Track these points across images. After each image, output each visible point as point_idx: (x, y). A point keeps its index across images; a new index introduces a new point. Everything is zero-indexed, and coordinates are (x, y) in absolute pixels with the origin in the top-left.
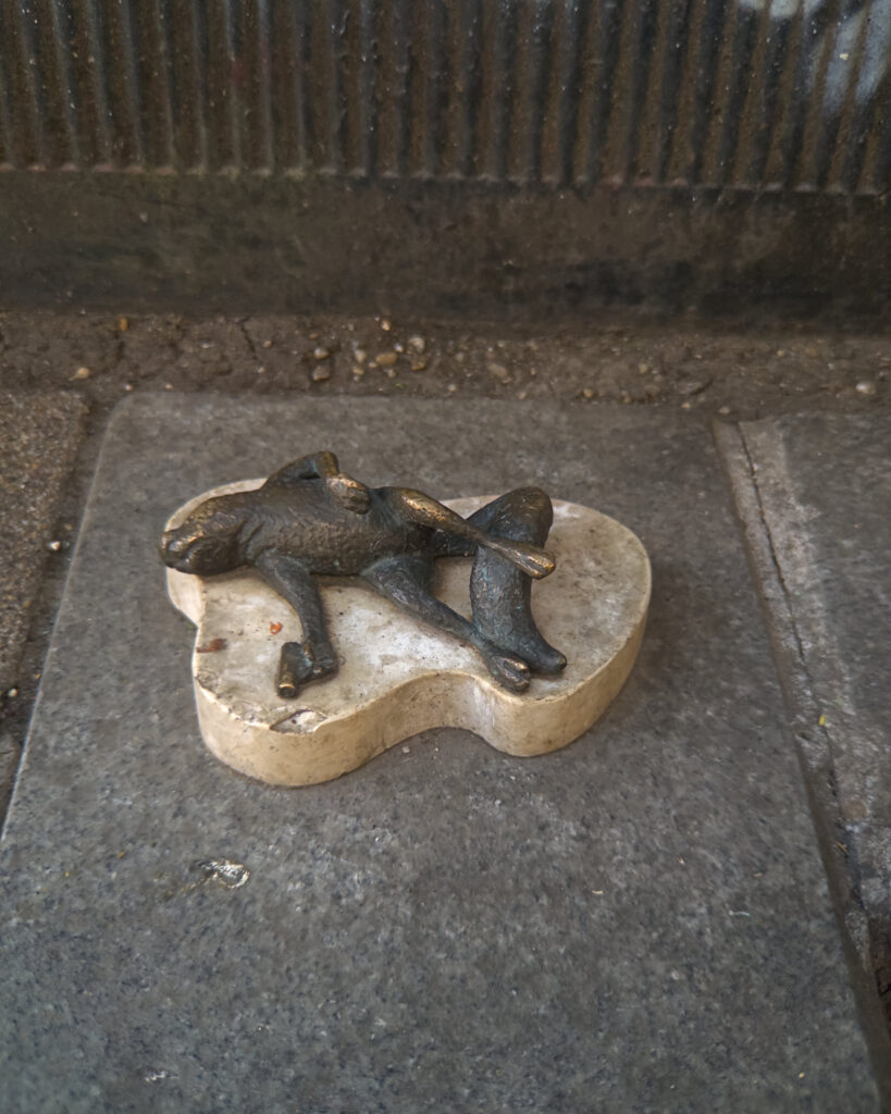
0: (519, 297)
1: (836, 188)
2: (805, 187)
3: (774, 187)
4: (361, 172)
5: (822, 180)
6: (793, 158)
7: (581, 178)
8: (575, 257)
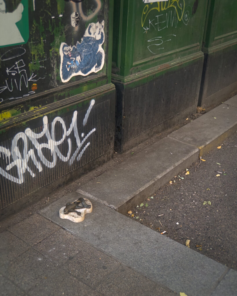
0: (54, 190)
1: (72, 171)
2: (70, 172)
3: (68, 173)
4: (43, 186)
5: (71, 171)
6: (69, 170)
7: (57, 179)
8: (57, 185)
